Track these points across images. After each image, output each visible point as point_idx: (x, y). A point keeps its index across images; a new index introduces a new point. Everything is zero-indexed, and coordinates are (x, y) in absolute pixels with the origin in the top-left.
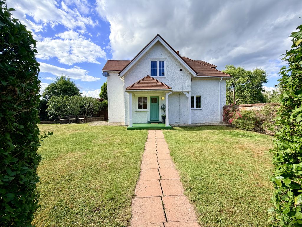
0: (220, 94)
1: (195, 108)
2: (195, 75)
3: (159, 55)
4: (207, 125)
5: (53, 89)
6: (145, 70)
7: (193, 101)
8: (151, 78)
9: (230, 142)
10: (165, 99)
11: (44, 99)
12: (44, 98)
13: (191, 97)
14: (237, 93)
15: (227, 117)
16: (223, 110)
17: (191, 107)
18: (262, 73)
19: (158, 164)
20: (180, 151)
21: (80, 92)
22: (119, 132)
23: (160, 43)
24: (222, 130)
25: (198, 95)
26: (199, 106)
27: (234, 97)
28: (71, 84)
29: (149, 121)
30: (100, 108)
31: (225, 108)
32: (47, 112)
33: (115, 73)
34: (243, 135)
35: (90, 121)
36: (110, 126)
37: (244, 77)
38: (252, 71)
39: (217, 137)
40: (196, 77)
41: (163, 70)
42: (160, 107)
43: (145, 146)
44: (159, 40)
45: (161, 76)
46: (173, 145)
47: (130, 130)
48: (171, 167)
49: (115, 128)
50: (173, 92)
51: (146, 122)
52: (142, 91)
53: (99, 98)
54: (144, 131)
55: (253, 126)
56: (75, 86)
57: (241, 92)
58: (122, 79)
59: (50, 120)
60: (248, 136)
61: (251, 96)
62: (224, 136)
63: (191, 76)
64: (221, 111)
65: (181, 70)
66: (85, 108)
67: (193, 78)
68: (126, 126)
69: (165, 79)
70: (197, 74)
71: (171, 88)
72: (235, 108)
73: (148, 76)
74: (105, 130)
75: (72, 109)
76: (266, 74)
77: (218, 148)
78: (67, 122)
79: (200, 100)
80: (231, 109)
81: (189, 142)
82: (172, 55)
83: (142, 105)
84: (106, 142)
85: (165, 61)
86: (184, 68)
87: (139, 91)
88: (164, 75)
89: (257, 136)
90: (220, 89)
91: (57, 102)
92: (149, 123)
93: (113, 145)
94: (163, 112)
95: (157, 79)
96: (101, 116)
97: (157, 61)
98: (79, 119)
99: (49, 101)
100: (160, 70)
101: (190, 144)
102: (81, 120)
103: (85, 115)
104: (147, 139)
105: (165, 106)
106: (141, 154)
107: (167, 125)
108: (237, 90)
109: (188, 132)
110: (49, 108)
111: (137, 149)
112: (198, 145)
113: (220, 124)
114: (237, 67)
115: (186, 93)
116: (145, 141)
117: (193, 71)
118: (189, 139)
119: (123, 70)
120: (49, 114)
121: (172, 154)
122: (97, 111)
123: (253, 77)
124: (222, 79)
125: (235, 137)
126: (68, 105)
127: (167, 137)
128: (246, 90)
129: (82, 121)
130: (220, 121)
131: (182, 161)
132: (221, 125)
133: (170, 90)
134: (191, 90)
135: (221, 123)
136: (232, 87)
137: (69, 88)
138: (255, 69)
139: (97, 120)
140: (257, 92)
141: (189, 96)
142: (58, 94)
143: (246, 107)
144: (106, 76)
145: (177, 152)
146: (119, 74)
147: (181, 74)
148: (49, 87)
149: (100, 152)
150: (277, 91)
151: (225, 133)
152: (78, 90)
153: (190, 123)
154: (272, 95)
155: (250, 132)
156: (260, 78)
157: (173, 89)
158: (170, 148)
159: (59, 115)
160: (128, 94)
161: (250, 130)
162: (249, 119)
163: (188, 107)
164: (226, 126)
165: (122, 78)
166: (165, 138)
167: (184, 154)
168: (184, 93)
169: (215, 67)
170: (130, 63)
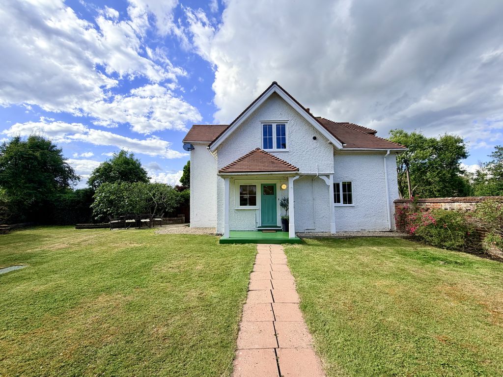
0: (386, 180)
1: (341, 204)
2: (339, 146)
3: (276, 115)
4: (366, 235)
5: (106, 171)
6: (253, 140)
7: (338, 191)
8: (263, 152)
9: (423, 276)
10: (288, 187)
11: (91, 187)
12: (90, 185)
13: (334, 184)
14: (413, 176)
15: (402, 219)
16: (394, 208)
17: (335, 202)
18: (456, 142)
19: (276, 335)
20: (321, 300)
21: (148, 176)
22: (205, 247)
23: (278, 95)
24: (399, 248)
25: (347, 180)
26: (348, 199)
27: (409, 184)
28: (134, 164)
29: (258, 227)
30: (178, 202)
31: (397, 204)
32: (92, 209)
33: (204, 144)
34: (447, 262)
35: (160, 224)
36: (190, 235)
37: (424, 150)
38: (438, 139)
39: (391, 265)
40: (341, 150)
41: (284, 139)
42: (278, 203)
43: (250, 281)
44: (276, 91)
45: (280, 148)
46: (306, 283)
47: (225, 245)
48: (304, 345)
49: (199, 240)
50: (301, 175)
51: (254, 228)
52: (247, 175)
53: (180, 185)
54: (250, 246)
55: (460, 240)
56: (142, 167)
57: (421, 174)
58: (214, 155)
59: (96, 222)
60: (456, 263)
61: (440, 181)
62: (407, 261)
63: (332, 148)
64: (390, 209)
65: (315, 138)
66: (154, 202)
67: (336, 152)
68: (218, 235)
69: (287, 154)
70: (344, 145)
71: (298, 170)
72: (419, 205)
73: (258, 149)
74: (182, 242)
75: (132, 204)
76: (465, 143)
77: (401, 293)
78: (122, 225)
79: (350, 190)
80: (410, 206)
81: (337, 274)
82: (298, 114)
83: (247, 199)
84: (177, 270)
85: (286, 124)
86: (321, 134)
87: (242, 175)
88: (285, 148)
89: (475, 263)
90: (386, 171)
91: (110, 192)
92: (259, 230)
93: (188, 278)
94: (284, 210)
95: (273, 154)
96: (179, 215)
97: (273, 124)
98: (142, 220)
99: (97, 190)
100: (278, 139)
101: (339, 280)
102: (145, 222)
103: (153, 215)
104: (254, 264)
105: (288, 200)
106: (240, 304)
107: (292, 235)
108: (414, 171)
109: (333, 250)
110: (96, 202)
111: (233, 291)
112: (357, 283)
113: (391, 234)
114: (409, 133)
115: (325, 178)
116: (250, 271)
117: (336, 139)
118: (337, 267)
119: (215, 140)
120: (95, 212)
121: (306, 307)
122: (173, 208)
123: (441, 149)
124: (388, 153)
125: (428, 265)
126: (127, 198)
127: (293, 261)
128: (429, 171)
129: (146, 224)
130: (390, 227)
131: (327, 327)
132: (393, 237)
133: (297, 174)
134: (334, 172)
135: (391, 231)
136: (404, 165)
137: (130, 169)
138: (443, 135)
139: (171, 222)
140: (451, 174)
141: (330, 182)
142: (112, 180)
143: (442, 204)
144: (188, 151)
145: (316, 300)
146: (209, 146)
147: (315, 145)
148: (100, 169)
149: (162, 293)
150: (485, 172)
151: (405, 255)
152: (145, 173)
153: (333, 231)
154: (475, 180)
155: (457, 253)
156: (454, 150)
157: (302, 171)
158: (300, 290)
159: (110, 214)
160: (223, 179)
161: (455, 250)
162: (452, 227)
163: (329, 203)
164: (404, 238)
165: (214, 153)
166: (288, 264)
167: (331, 309)
168: (320, 177)
169: (373, 133)
170: (228, 128)
